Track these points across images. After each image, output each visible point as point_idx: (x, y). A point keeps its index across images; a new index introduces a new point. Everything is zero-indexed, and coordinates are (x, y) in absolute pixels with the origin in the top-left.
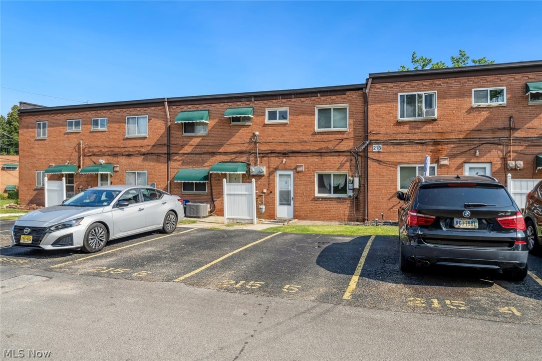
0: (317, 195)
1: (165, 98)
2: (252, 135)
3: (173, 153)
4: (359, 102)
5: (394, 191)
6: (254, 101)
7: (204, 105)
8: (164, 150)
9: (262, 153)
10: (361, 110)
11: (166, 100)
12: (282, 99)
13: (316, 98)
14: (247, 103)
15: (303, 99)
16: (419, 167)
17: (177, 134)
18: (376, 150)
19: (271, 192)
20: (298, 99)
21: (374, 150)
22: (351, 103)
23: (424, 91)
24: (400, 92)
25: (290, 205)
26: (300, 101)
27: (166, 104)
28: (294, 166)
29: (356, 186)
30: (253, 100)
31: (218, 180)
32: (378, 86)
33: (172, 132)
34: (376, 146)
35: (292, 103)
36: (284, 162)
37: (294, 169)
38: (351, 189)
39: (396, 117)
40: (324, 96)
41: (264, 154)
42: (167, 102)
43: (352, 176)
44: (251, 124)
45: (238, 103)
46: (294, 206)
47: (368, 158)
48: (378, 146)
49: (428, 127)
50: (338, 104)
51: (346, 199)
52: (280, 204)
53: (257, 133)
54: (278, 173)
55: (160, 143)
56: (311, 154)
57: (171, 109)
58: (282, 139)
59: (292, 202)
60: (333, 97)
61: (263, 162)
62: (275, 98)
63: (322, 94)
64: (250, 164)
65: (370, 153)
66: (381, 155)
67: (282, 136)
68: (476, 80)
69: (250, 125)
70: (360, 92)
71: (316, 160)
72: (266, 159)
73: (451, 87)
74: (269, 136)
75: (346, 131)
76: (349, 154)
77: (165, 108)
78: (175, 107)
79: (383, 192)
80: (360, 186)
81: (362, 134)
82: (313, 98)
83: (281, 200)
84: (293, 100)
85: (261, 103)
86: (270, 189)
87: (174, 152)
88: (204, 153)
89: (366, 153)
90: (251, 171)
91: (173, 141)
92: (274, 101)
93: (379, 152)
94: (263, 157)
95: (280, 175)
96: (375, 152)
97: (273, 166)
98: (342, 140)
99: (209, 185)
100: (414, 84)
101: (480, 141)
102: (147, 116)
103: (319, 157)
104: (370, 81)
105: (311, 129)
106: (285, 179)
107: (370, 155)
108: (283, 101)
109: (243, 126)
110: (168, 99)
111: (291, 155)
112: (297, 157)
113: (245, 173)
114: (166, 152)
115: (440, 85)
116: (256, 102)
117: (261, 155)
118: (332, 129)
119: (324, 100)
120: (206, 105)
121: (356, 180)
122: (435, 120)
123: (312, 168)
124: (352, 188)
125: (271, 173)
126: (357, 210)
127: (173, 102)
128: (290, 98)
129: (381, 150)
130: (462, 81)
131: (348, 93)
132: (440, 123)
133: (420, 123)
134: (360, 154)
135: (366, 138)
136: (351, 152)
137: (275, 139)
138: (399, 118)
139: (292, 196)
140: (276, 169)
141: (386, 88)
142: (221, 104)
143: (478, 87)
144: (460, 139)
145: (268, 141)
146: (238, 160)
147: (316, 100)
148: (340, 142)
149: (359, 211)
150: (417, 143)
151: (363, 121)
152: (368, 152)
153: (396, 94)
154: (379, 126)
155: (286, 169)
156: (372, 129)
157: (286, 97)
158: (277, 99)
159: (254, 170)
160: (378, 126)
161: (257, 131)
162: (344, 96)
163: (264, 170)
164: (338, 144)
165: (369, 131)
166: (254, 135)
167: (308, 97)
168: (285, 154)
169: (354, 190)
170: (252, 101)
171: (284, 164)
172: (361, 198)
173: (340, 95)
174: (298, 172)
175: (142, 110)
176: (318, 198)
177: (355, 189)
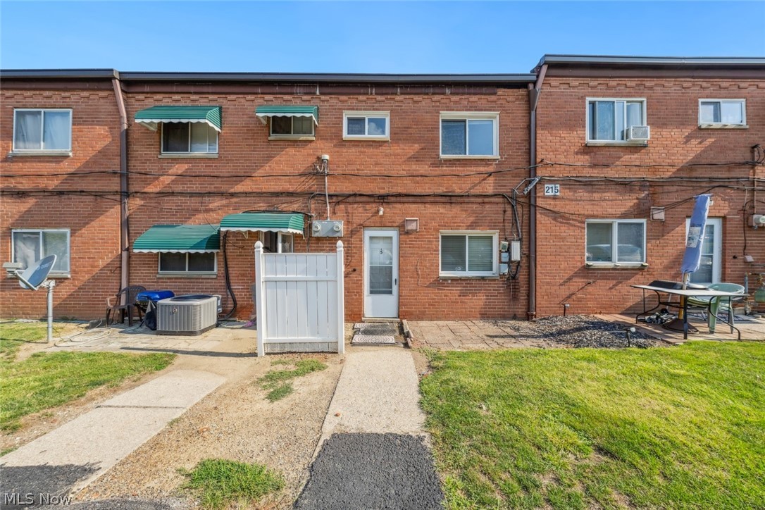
0: (443, 274)
1: (112, 70)
2: (315, 160)
3: (136, 192)
4: (519, 109)
5: (579, 265)
6: (321, 94)
7: (211, 97)
8: (115, 184)
9: (337, 196)
10: (523, 124)
11: (117, 76)
12: (376, 94)
13: (442, 96)
14: (305, 97)
15: (416, 98)
16: (619, 224)
17: (145, 153)
18: (550, 193)
19: (354, 270)
20: (407, 97)
21: (546, 194)
22: (504, 111)
23: (627, 96)
24: (589, 96)
25: (390, 292)
26: (410, 101)
27: (117, 84)
28: (398, 220)
29: (516, 256)
30: (318, 92)
31: (243, 248)
32: (554, 82)
33: (134, 147)
34: (550, 186)
35: (397, 104)
36: (381, 213)
37: (398, 226)
38: (505, 263)
39: (584, 138)
40: (457, 94)
41: (340, 199)
42: (120, 81)
43: (506, 239)
44: (314, 139)
45: (286, 97)
46: (400, 296)
47: (535, 206)
48: (553, 186)
49: (634, 158)
50: (481, 110)
51: (495, 280)
52: (372, 292)
53: (326, 157)
54: (368, 234)
55: (102, 170)
56: (432, 199)
57: (133, 100)
58: (376, 170)
59: (395, 288)
60: (474, 98)
61: (339, 214)
62: (362, 91)
63: (454, 90)
64: (311, 217)
65: (540, 199)
66: (558, 202)
67: (377, 164)
68: (704, 85)
69: (311, 141)
70: (522, 92)
71: (442, 210)
72: (342, 206)
73: (669, 93)
74: (350, 163)
75: (495, 160)
76: (501, 200)
77: (114, 95)
78: (141, 97)
79: (562, 266)
80: (521, 257)
81: (524, 165)
82: (436, 98)
83: (372, 285)
84: (398, 98)
85: (334, 101)
86: (352, 264)
87: (137, 189)
88: (210, 193)
89: (532, 200)
90: (314, 229)
91: (136, 166)
92: (361, 97)
93: (555, 198)
94: (338, 203)
95: (371, 238)
96: (549, 197)
97: (357, 220)
98: (490, 175)
99: (222, 259)
100: (613, 83)
101: (711, 182)
102: (71, 110)
103: (448, 206)
104: (545, 68)
105: (433, 154)
106: (380, 245)
107: (540, 202)
108: (379, 98)
109: (295, 143)
110: (120, 73)
111: (393, 199)
112: (406, 205)
113: (301, 232)
114: (118, 189)
115: (651, 88)
116: (323, 97)
117: (335, 199)
118: (468, 156)
119: (456, 102)
120: (215, 97)
121: (516, 246)
122: (645, 146)
123: (433, 224)
124: (507, 260)
125: (354, 233)
126: (515, 298)
127: (133, 83)
128: (392, 94)
129: (558, 194)
130: (685, 85)
131: (501, 91)
132: (651, 151)
133: (620, 149)
134: (521, 200)
135: (531, 172)
136: (504, 197)
137: (363, 170)
138: (588, 140)
139: (395, 275)
140: (363, 226)
141: (566, 86)
142: (250, 97)
143: (707, 97)
144: (682, 178)
145: (347, 172)
146: (285, 209)
147: (442, 101)
148: (484, 180)
149: (518, 299)
150: (617, 184)
151: (526, 144)
152: (535, 198)
153: (583, 98)
154: (555, 151)
155: (383, 226)
156: (543, 157)
157: (384, 90)
158: (367, 94)
159: (320, 227)
160: (553, 151)
161: (326, 153)
162: (493, 98)
163: (340, 226)
164: (480, 183)
165: (538, 160)
166: (320, 160)
167: (427, 94)
168: (383, 199)
169: (510, 262)
170: (315, 94)
171: (381, 216)
172: (522, 278)
173: (485, 94)
174: (408, 233)
175: (56, 96)
176: (445, 279)
177: (512, 262)
